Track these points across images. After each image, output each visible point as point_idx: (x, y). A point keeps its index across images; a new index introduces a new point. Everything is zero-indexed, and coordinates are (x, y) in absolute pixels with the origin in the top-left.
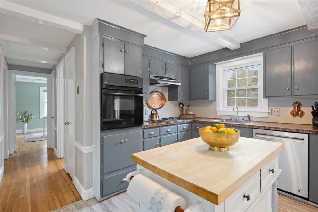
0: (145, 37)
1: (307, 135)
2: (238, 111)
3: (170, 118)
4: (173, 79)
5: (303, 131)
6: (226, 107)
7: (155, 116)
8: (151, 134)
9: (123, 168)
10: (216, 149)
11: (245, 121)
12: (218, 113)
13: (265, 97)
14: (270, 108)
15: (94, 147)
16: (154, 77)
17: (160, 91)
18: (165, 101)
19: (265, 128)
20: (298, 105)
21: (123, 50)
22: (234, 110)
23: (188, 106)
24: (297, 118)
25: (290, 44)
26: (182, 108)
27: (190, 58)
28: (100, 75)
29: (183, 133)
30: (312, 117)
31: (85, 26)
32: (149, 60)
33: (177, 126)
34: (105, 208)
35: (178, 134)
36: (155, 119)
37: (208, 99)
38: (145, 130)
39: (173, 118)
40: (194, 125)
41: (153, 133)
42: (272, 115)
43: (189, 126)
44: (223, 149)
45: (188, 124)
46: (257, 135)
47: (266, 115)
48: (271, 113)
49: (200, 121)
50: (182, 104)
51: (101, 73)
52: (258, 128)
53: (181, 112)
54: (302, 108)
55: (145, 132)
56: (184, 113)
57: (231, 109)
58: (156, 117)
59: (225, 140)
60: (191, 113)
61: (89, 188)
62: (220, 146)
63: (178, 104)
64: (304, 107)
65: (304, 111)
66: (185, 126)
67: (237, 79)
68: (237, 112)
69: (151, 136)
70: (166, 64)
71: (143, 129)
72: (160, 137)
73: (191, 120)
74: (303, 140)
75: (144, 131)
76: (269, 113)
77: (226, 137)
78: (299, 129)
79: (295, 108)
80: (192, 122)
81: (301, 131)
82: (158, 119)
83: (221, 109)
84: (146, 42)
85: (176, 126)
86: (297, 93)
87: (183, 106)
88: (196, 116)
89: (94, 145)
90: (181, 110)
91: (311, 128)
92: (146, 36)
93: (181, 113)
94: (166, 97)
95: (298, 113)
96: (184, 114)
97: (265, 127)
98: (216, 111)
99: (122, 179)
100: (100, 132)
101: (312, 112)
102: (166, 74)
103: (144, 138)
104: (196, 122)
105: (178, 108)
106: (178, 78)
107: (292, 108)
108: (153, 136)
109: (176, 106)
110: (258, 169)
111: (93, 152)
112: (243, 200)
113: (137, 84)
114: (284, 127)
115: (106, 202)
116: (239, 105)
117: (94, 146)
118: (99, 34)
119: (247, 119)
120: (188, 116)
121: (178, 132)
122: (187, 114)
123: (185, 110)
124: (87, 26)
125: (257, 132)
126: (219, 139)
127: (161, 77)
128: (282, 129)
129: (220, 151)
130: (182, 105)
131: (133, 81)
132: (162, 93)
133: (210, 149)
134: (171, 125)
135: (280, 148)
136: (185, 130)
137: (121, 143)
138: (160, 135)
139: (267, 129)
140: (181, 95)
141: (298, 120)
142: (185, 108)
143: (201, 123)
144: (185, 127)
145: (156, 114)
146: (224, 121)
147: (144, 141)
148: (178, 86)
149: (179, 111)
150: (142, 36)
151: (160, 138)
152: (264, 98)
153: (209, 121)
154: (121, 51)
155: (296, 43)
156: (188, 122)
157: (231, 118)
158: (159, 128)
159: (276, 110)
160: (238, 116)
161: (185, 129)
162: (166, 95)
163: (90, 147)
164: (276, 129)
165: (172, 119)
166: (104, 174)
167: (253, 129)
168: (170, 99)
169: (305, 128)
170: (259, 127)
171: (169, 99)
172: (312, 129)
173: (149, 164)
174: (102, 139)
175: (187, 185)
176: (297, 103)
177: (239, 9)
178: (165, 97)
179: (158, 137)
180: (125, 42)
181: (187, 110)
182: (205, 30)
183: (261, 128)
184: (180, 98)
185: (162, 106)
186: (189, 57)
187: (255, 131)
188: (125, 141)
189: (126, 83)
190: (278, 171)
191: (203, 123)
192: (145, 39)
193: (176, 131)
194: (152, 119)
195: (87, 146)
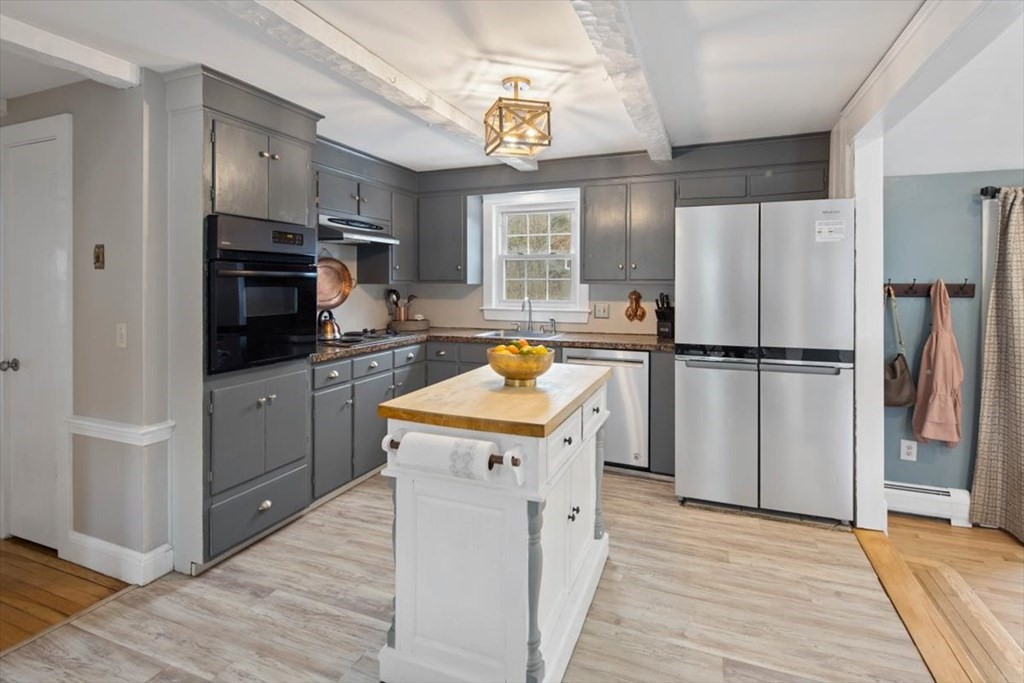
0: (321, 120)
1: (647, 354)
2: (533, 309)
3: (365, 331)
4: (377, 228)
5: (642, 346)
6: (504, 302)
7: (329, 329)
8: (332, 378)
9: (262, 475)
10: (517, 383)
11: (545, 331)
12: (488, 316)
13: (583, 280)
14: (593, 303)
15: (173, 424)
16: (330, 220)
17: (336, 256)
18: (350, 286)
19: (584, 346)
20: (637, 298)
21: (266, 155)
22: (523, 307)
23: (411, 298)
24: (636, 321)
25: (624, 181)
26: (396, 304)
27: (420, 173)
28: (204, 221)
29: (407, 369)
30: (656, 320)
31: (147, 73)
32: (318, 173)
33: (394, 353)
34: (225, 583)
35: (394, 374)
36: (330, 336)
37: (464, 280)
38: (317, 368)
39: (373, 331)
40: (433, 346)
41: (336, 373)
42: (595, 317)
43: (420, 351)
44: (528, 383)
45: (417, 347)
46: (570, 361)
47: (584, 319)
48: (593, 314)
49: (448, 337)
50: (394, 292)
51: (207, 215)
52: (572, 345)
53: (390, 314)
54: (643, 304)
55: (316, 374)
56: (400, 317)
57: (516, 305)
58: (334, 332)
59: (534, 365)
60: (419, 317)
61: (155, 547)
62: (523, 377)
63: (382, 293)
64: (645, 300)
65: (647, 310)
66: (411, 352)
67: (528, 235)
68: (530, 311)
69: (332, 382)
70: (359, 185)
71: (313, 364)
72: (353, 382)
73: (424, 336)
74: (642, 362)
75: (313, 371)
76: (590, 313)
77: (535, 361)
78: (637, 343)
79: (631, 303)
80: (428, 340)
81: (638, 348)
82: (338, 336)
83: (494, 307)
84: (323, 129)
85: (390, 352)
86: (634, 275)
87: (398, 298)
88: (431, 325)
89: (170, 421)
90: (390, 309)
91: (654, 341)
92: (323, 117)
93: (389, 318)
94: (354, 274)
95: (636, 314)
96: (400, 320)
97: (583, 343)
98: (482, 310)
99: (260, 505)
100: (205, 380)
101: (656, 311)
102: (359, 214)
103: (313, 389)
104: (438, 341)
105: (382, 303)
106: (389, 224)
107: (628, 304)
108: (336, 381)
109: (376, 298)
110: (577, 404)
111: (167, 441)
112: (564, 445)
113: (302, 245)
114: (613, 340)
115: (217, 571)
116: (531, 295)
117: (171, 423)
118: (204, 106)
119: (550, 328)
120: (412, 326)
121: (394, 368)
122: (408, 320)
123: (403, 309)
124: (153, 72)
125: (570, 355)
126: (525, 365)
127: (348, 222)
128: (611, 344)
129: (525, 386)
130: (394, 297)
131: (291, 236)
132: (344, 262)
133: (506, 385)
134: (380, 351)
135: (605, 375)
136: (411, 361)
137: (259, 405)
138: (353, 379)
139: (586, 348)
140: (395, 268)
141: (636, 327)
142: (402, 302)
143: (452, 341)
144: (411, 355)
145: (332, 324)
146: (502, 332)
147: (313, 396)
148: (387, 245)
149: (385, 312)
150: (314, 117)
151: (353, 387)
152: (581, 282)
153: (469, 336)
154: (261, 155)
155: (634, 180)
156: (419, 340)
157: (515, 327)
158: (349, 361)
159: (601, 305)
160: (530, 322)
161: (411, 358)
162: (353, 268)
163: (163, 426)
164: (602, 347)
165: (371, 334)
166: (212, 495)
167: (564, 349)
168: (365, 278)
169: (645, 342)
170: (574, 343)
171: (360, 282)
172: (655, 343)
173: (425, 414)
174: (209, 398)
175: (501, 425)
176: (635, 293)
177: (549, 134)
178: (349, 275)
179: (348, 385)
180: (270, 132)
181: (407, 309)
182: (485, 149)
183: (576, 345)
184: (394, 279)
185: (344, 298)
186: (418, 170)
187: (567, 352)
188: (269, 400)
189: (275, 242)
190: (605, 413)
191: (457, 342)
192: (320, 124)
193: (391, 367)
194: (322, 338)
195: (150, 423)
